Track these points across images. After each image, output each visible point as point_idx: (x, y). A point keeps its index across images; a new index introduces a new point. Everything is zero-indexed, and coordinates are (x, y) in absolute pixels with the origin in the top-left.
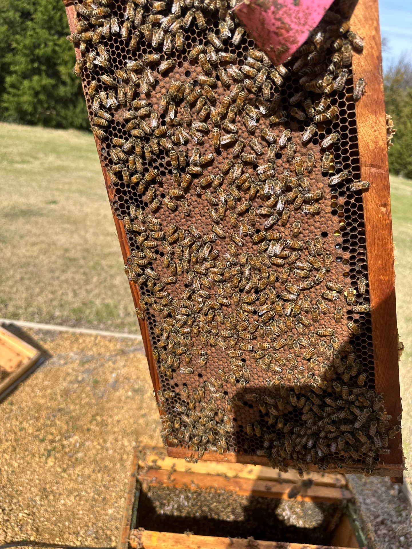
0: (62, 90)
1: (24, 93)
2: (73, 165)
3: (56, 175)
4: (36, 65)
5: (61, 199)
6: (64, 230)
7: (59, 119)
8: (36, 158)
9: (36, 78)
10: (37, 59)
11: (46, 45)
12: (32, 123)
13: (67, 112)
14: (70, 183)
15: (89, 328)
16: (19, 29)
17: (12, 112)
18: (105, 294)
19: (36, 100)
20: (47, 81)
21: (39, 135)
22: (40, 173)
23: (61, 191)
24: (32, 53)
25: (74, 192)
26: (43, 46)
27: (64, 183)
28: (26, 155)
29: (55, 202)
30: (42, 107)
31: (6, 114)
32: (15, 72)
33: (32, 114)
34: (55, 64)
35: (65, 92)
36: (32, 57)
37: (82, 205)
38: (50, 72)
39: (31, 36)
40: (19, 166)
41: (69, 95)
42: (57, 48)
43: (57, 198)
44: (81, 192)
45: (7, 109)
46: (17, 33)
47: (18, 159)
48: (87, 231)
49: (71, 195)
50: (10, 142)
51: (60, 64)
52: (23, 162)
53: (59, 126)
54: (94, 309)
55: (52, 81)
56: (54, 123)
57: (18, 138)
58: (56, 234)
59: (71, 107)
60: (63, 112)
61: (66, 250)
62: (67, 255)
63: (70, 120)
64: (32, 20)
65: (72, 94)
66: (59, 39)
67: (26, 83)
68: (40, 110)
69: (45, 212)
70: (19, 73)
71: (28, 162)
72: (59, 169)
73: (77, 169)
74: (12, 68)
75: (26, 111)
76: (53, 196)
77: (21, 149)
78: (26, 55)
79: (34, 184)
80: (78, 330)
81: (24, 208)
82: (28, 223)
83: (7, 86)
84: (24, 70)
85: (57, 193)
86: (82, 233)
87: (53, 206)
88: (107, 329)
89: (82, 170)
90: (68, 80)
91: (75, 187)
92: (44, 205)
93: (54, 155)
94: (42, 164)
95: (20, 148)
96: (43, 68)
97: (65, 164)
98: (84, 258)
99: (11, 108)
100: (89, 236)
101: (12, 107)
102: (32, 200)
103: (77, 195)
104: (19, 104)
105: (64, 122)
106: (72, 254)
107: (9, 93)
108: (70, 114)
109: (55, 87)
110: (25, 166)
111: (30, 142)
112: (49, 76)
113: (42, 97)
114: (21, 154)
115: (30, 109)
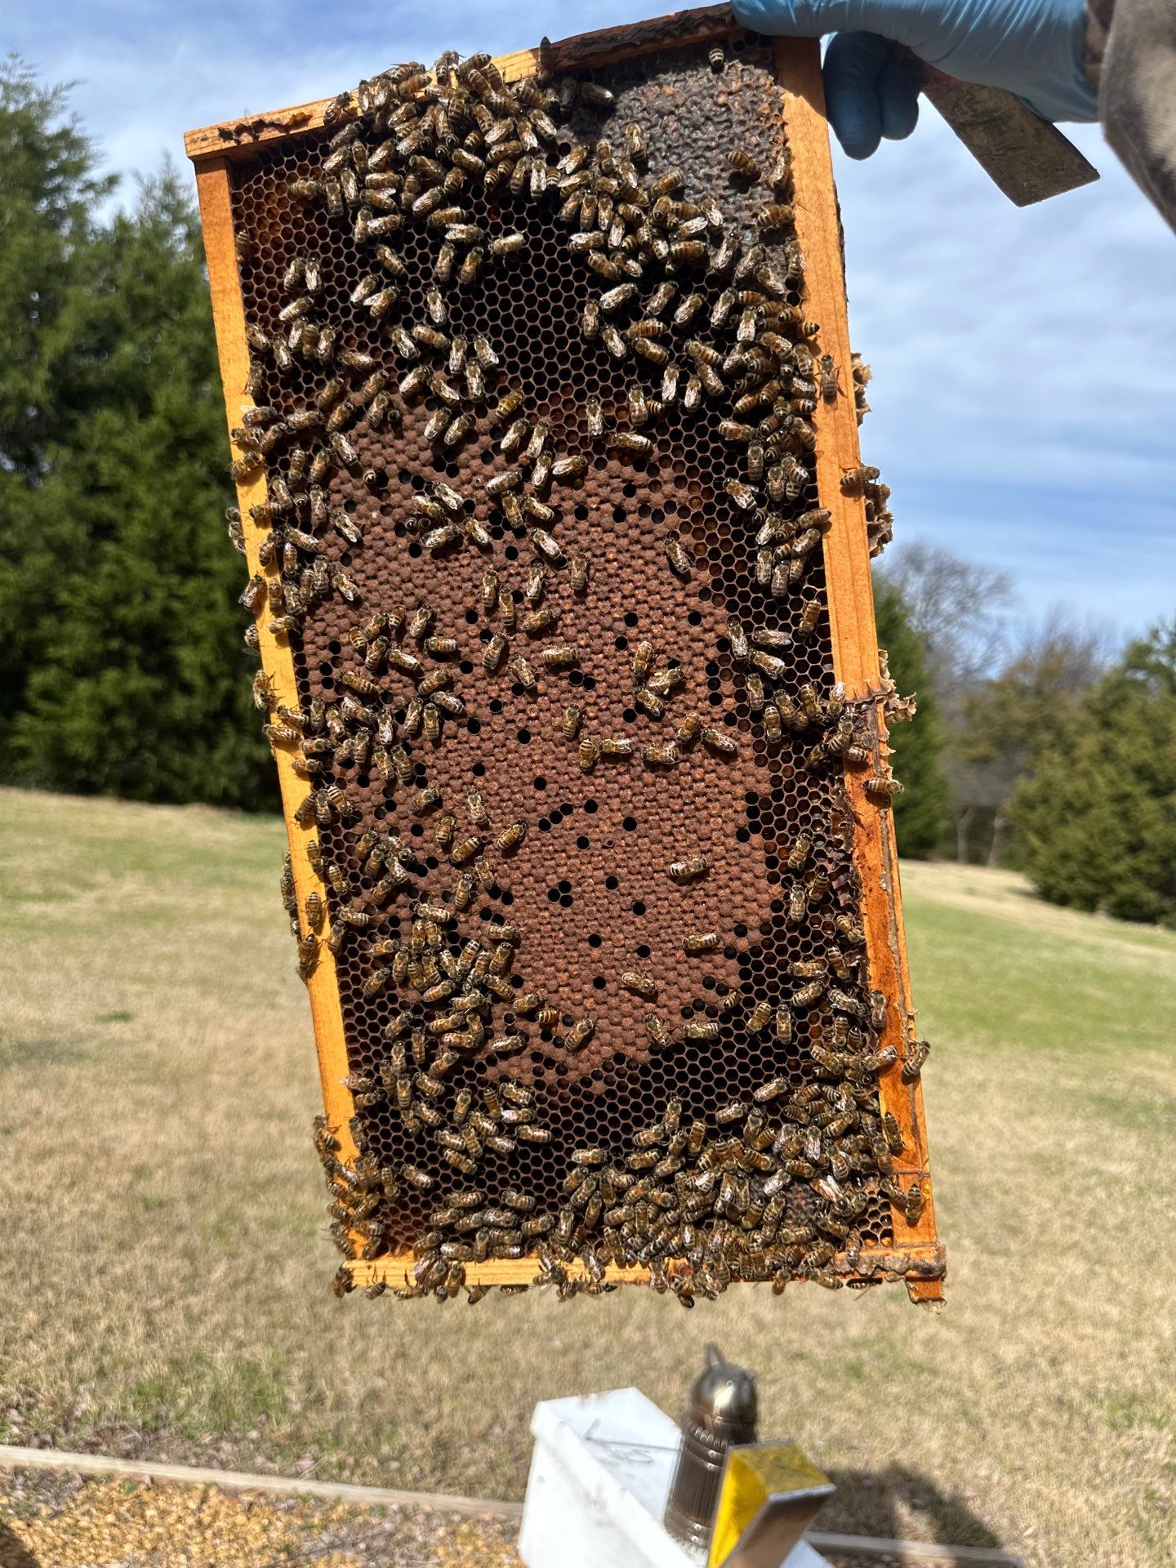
0: (180, 706)
1: (75, 714)
2: (191, 904)
3: (139, 934)
4: (115, 644)
5: (145, 1007)
6: (140, 1103)
7: (164, 776)
8: (87, 886)
9: (111, 675)
10: (120, 630)
11: (147, 597)
12: (87, 789)
13: (187, 759)
14: (175, 958)
15: (183, 1460)
16: (82, 563)
17: (37, 760)
18: (248, 1325)
19: (106, 730)
20: (139, 683)
21: (102, 819)
22: (91, 930)
23: (148, 981)
24: (108, 615)
25: (184, 983)
26: (138, 599)
27: (160, 958)
28: (61, 876)
29: (124, 1017)
30: (122, 747)
31: (21, 765)
32: (59, 662)
33: (90, 766)
34: (167, 643)
35: (188, 709)
36: (108, 625)
37: (202, 1023)
38: (153, 660)
39: (111, 576)
40: (34, 909)
41: (198, 717)
42: (176, 606)
43: (132, 1004)
44: (203, 983)
45: (24, 753)
46: (77, 570)
47: (35, 888)
48: (208, 1107)
49: (175, 992)
50: (20, 840)
51: (181, 643)
52: (48, 897)
53: (163, 796)
54: (207, 1386)
55: (156, 683)
56: (150, 788)
57: (44, 829)
58: (116, 1117)
59: (201, 748)
60: (177, 760)
61: (140, 1172)
62: (140, 1187)
63: (196, 779)
64: (118, 540)
65: (206, 715)
66: (182, 584)
67: (84, 688)
68: (114, 753)
69: (90, 1046)
70: (69, 665)
71: (63, 897)
72: (150, 916)
73: (202, 916)
74: (52, 652)
75: (75, 757)
76: (122, 995)
77: (46, 861)
78: (91, 621)
79: (70, 962)
80: (146, 1470)
81: (29, 1035)
82: (34, 1083)
83: (30, 695)
84: (82, 656)
85: (133, 988)
86: (194, 1112)
87: (116, 1028)
88: (243, 1464)
89: (215, 916)
90: (198, 681)
91: (186, 970)
92: (90, 1027)
93: (140, 875)
94: (101, 901)
95: (43, 855)
96: (134, 650)
97: (169, 900)
98: (192, 1199)
99: (35, 749)
100: (213, 1122)
101: (38, 747)
102: (59, 1012)
103: (192, 992)
104: (58, 741)
105: (177, 785)
106: (156, 1187)
107: (33, 712)
108: (195, 764)
109: (160, 697)
110: (51, 909)
111: (76, 840)
112: (147, 670)
113: (124, 722)
114: (45, 875)
115: (86, 751)
